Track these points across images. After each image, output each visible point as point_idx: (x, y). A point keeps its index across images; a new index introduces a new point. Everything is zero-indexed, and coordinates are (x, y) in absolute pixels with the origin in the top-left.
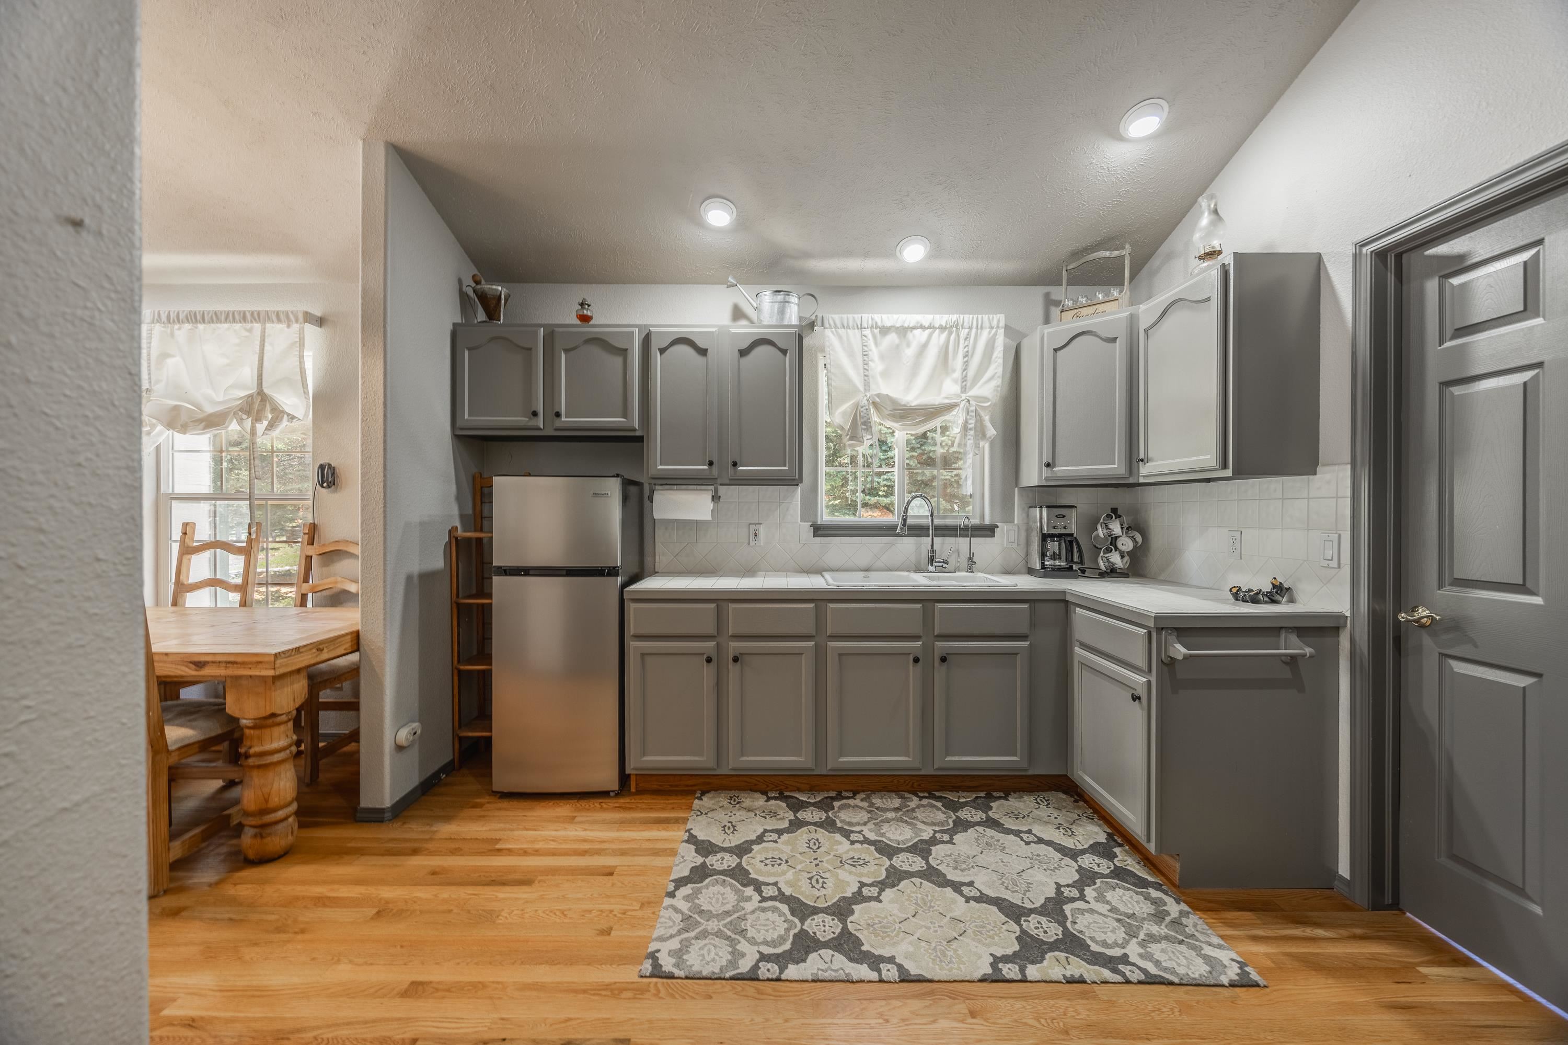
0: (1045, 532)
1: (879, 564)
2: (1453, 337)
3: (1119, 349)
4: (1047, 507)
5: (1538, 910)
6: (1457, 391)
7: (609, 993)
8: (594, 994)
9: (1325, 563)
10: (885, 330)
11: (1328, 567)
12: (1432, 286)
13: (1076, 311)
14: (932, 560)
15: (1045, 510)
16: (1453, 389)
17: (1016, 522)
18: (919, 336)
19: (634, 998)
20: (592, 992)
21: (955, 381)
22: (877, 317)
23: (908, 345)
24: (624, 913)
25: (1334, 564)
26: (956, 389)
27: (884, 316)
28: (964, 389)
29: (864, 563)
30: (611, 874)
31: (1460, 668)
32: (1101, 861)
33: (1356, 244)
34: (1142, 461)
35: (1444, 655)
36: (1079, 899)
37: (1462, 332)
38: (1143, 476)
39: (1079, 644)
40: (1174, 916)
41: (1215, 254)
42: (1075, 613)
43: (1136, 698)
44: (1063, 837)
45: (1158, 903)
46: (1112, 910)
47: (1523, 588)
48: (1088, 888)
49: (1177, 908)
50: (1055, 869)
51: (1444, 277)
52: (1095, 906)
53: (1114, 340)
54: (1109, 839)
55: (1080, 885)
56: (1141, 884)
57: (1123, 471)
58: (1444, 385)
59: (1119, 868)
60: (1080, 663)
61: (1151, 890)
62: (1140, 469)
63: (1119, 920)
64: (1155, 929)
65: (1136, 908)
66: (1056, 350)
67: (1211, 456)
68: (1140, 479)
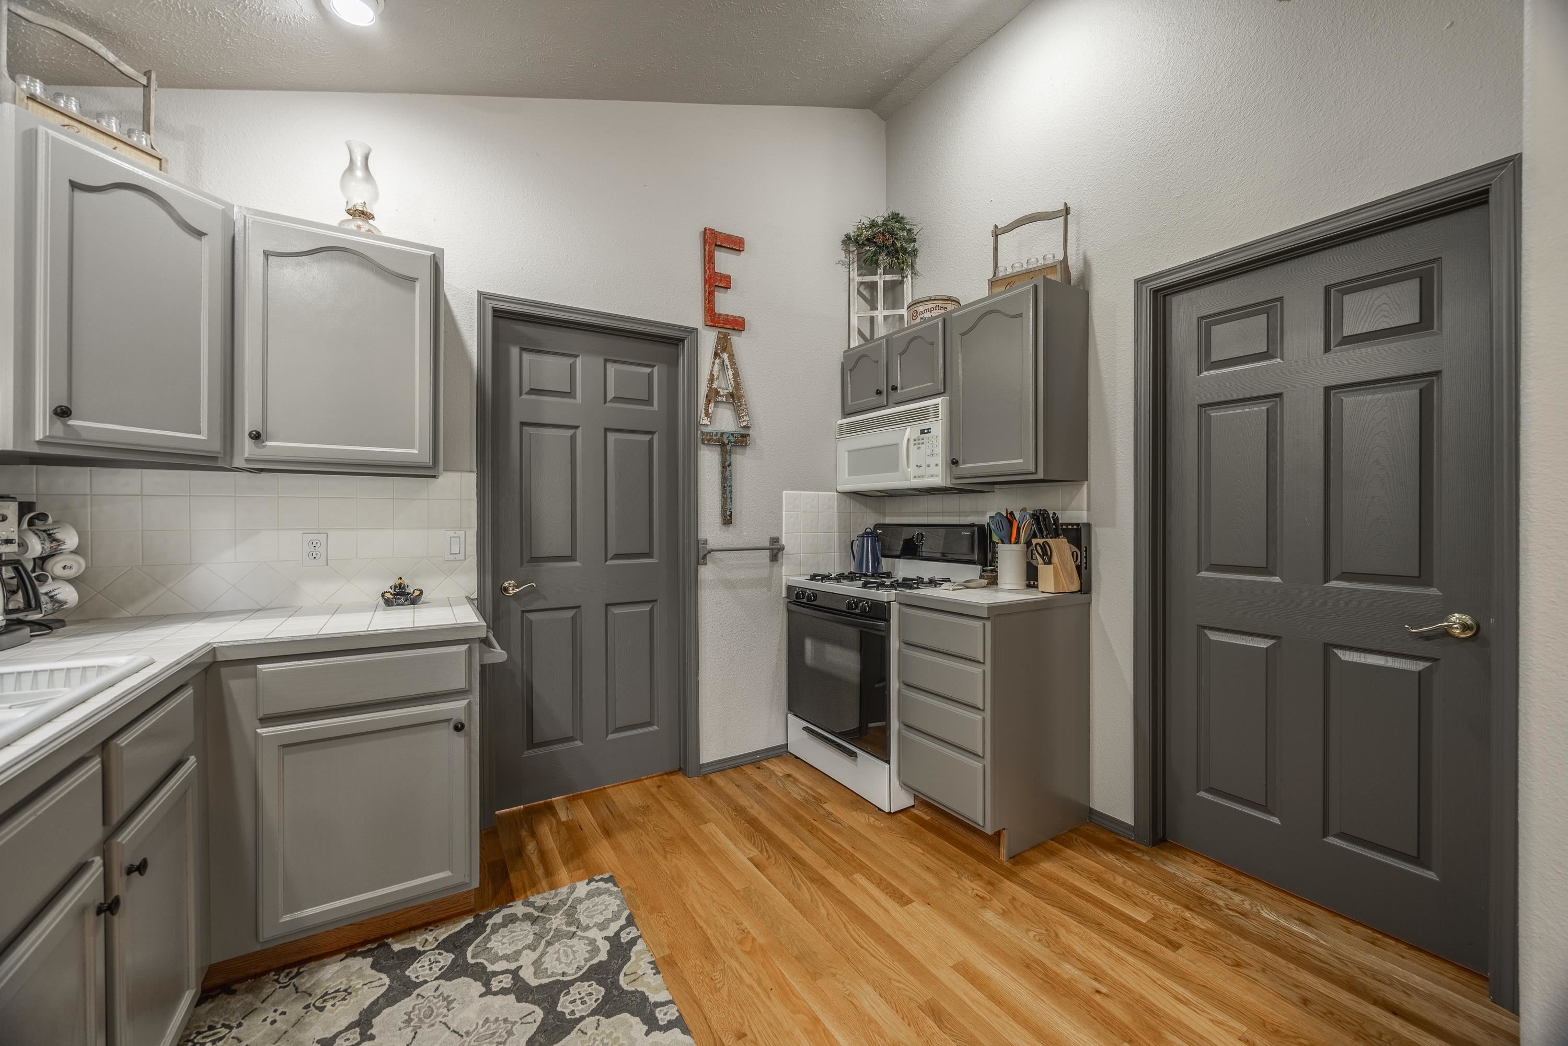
2: (527, 393)
3: (206, 250)
5: (579, 743)
9: (452, 557)
11: (455, 560)
12: (517, 352)
16: (527, 428)
25: (461, 556)
31: (533, 617)
32: (424, 960)
33: (480, 293)
34: (256, 436)
35: (523, 612)
36: (515, 973)
37: (533, 391)
38: (247, 460)
39: (267, 720)
40: (531, 910)
41: (365, 215)
42: (255, 674)
43: (459, 728)
44: (351, 1000)
45: (511, 919)
46: (532, 947)
47: (571, 558)
48: (491, 968)
49: (518, 908)
50: (449, 1002)
51: (523, 349)
52: (528, 958)
53: (200, 234)
54: (364, 955)
55: (481, 975)
56: (477, 928)
57: (216, 446)
58: (523, 424)
59: (445, 945)
60: (285, 746)
61: (490, 922)
62: (246, 449)
63: (549, 944)
64: (557, 921)
65: (524, 932)
66: (74, 185)
67: (415, 451)
68: (238, 462)
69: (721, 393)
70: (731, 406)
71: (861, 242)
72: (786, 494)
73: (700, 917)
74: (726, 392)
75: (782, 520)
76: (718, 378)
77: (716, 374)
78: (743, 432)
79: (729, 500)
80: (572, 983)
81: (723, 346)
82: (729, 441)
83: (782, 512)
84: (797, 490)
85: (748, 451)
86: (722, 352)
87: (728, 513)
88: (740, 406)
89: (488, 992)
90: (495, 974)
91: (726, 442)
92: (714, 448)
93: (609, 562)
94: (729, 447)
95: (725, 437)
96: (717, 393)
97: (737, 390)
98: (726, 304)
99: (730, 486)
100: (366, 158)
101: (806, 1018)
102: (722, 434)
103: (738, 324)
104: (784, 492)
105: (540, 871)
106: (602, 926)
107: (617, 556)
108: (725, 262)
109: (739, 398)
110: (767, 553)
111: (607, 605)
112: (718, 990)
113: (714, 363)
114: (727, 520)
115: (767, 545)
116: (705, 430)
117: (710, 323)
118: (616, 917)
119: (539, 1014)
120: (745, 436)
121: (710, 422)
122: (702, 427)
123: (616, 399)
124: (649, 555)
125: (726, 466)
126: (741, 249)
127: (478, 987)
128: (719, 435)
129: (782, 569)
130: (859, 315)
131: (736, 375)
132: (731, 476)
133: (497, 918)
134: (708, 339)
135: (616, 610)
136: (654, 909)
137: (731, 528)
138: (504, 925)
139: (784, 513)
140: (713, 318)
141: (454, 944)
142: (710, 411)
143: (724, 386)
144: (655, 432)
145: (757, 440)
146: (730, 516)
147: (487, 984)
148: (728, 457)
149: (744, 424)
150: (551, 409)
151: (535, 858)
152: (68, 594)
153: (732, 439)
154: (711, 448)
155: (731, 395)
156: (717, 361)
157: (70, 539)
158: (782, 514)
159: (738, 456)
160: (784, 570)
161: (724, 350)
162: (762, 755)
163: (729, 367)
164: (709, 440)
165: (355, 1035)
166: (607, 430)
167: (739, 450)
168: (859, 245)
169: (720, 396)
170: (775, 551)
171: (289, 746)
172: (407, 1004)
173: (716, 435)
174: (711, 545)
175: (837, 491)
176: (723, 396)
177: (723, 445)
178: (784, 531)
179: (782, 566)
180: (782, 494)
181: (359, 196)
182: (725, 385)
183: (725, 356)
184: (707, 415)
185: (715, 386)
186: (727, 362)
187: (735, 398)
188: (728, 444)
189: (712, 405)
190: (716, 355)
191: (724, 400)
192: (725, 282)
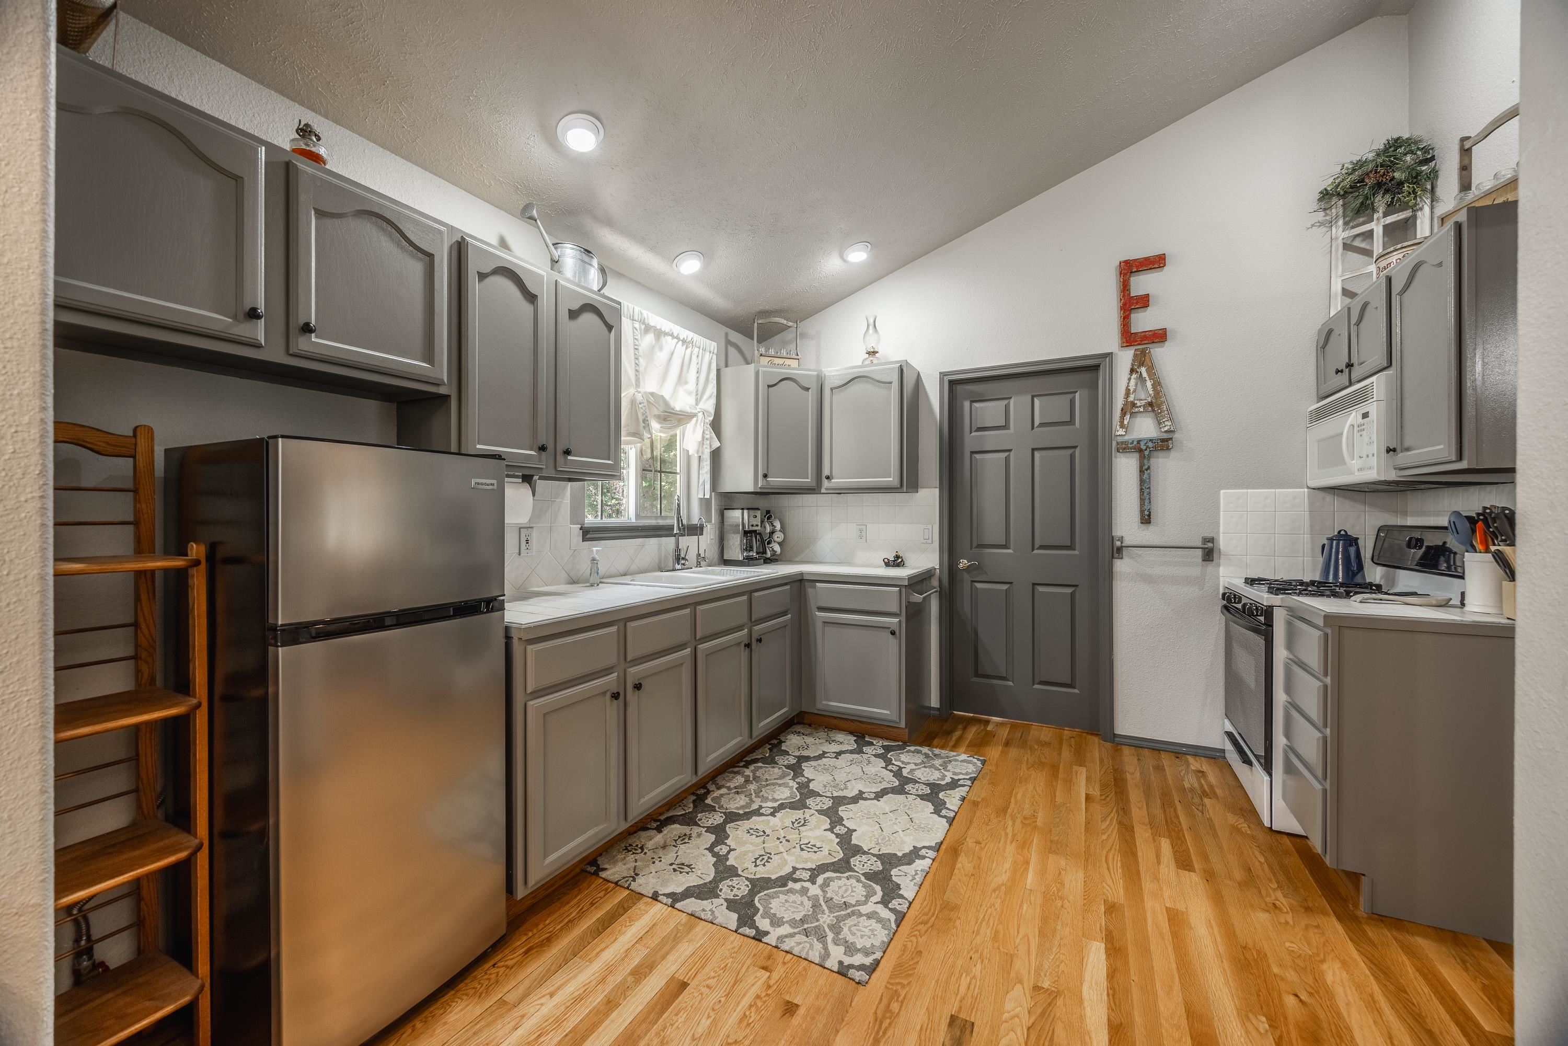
0: (747, 529)
1: (634, 568)
2: (975, 431)
3: (811, 396)
4: (748, 509)
5: (1011, 683)
6: (978, 456)
7: (888, 1021)
8: (884, 1033)
9: (925, 541)
10: (648, 329)
11: (926, 543)
12: (967, 404)
13: (771, 358)
14: (678, 559)
15: (746, 512)
16: (976, 455)
17: (713, 522)
18: (669, 342)
19: (902, 1002)
20: (881, 1033)
21: (690, 393)
22: (645, 313)
23: (661, 349)
24: (769, 987)
25: (930, 541)
26: (692, 400)
27: (650, 314)
28: (697, 402)
29: (622, 568)
30: (684, 985)
31: (978, 585)
32: (873, 747)
33: (941, 373)
34: (828, 478)
35: (973, 581)
36: (901, 768)
37: (980, 429)
38: (826, 489)
39: (821, 609)
40: (930, 753)
41: (875, 353)
42: (815, 587)
43: (893, 633)
44: (841, 746)
45: (919, 752)
46: (916, 765)
47: (1005, 547)
48: (893, 762)
49: (925, 750)
50: (869, 762)
51: (972, 402)
52: (910, 767)
53: (807, 389)
54: (854, 736)
55: (888, 762)
56: (901, 748)
57: (814, 484)
58: (972, 453)
59: (883, 747)
60: (825, 622)
61: (908, 748)
62: (826, 483)
63: (925, 767)
64: (937, 762)
65: (919, 759)
66: (769, 386)
67: (891, 479)
68: (823, 491)
69: (1138, 405)
70: (1152, 414)
71: (1342, 193)
72: (1224, 493)
73: (1016, 798)
74: (1143, 402)
75: (1219, 520)
76: (1135, 391)
77: (1132, 388)
78: (1165, 436)
79: (1147, 501)
80: (919, 783)
81: (1141, 360)
82: (1148, 447)
83: (1219, 511)
84: (1242, 488)
85: (1173, 454)
86: (1139, 367)
87: (1147, 513)
88: (1161, 413)
89: (886, 768)
90: (893, 764)
91: (1144, 448)
92: (1131, 455)
93: (1036, 551)
94: (1147, 453)
95: (1142, 444)
96: (1133, 405)
97: (1156, 399)
98: (1143, 322)
99: (1149, 488)
100: (875, 322)
101: (1022, 859)
102: (1139, 442)
103: (1160, 336)
104: (1222, 491)
105: (951, 744)
106: (954, 774)
107: (1042, 547)
108: (1141, 284)
109: (1159, 407)
110: (1199, 553)
111: (1034, 584)
112: (987, 824)
113: (1129, 379)
114: (1146, 519)
115: (1199, 544)
116: (1120, 439)
117: (1125, 344)
118: (967, 774)
119: (897, 783)
120: (1167, 440)
121: (1126, 432)
122: (1118, 438)
123: (1042, 425)
124: (1071, 547)
125: (1144, 470)
126: (1162, 265)
127: (884, 765)
128: (1135, 443)
129: (1219, 570)
130: (1343, 278)
131: (1157, 384)
132: (1149, 478)
133: (912, 748)
134: (1125, 358)
135: (1041, 589)
136: (993, 783)
137: (1151, 527)
138: (913, 752)
139: (1222, 513)
140: (1128, 338)
141: (887, 749)
142: (1126, 422)
143: (1143, 397)
144: (1077, 447)
145: (1185, 442)
146: (1149, 515)
147: (887, 766)
148: (1146, 461)
149: (1166, 429)
150: (992, 439)
151: (954, 738)
152: (777, 548)
153: (1150, 444)
154: (1128, 455)
155: (1150, 404)
156: (1134, 376)
157: (778, 525)
158: (1219, 514)
159: (1160, 460)
160: (1222, 570)
161: (1142, 364)
162: (1188, 749)
163: (1147, 379)
164: (1125, 449)
165: (834, 755)
166: (1033, 450)
167: (1161, 454)
168: (1341, 196)
169: (1137, 407)
170: (1209, 552)
171: (826, 623)
172: (856, 756)
173: (1132, 443)
174: (1127, 542)
175: (1308, 488)
176: (1140, 407)
177: (1140, 451)
178: (1221, 531)
179: (1219, 565)
180: (1219, 493)
181: (871, 344)
182: (1144, 395)
183: (1143, 370)
184: (1122, 426)
185: (1131, 399)
186: (1145, 375)
187: (1155, 406)
188: (1146, 450)
189: (1128, 417)
190: (1132, 371)
191: (1142, 410)
192: (1144, 302)
